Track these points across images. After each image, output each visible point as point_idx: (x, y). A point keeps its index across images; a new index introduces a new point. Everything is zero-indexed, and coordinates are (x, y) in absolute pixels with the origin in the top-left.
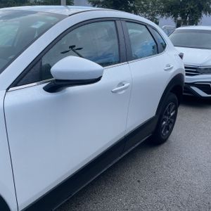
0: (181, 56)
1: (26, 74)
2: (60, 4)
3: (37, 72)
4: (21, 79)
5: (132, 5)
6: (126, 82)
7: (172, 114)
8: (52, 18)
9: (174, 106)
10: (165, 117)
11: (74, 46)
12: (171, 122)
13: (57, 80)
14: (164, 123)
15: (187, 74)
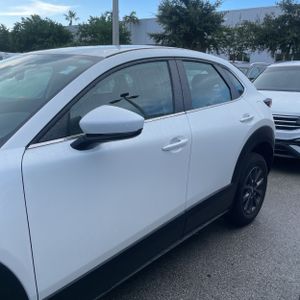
0: (268, 103)
1: (50, 128)
2: (111, 43)
3: (64, 126)
4: (45, 134)
5: (210, 37)
6: (183, 137)
7: (258, 183)
8: (85, 62)
9: (260, 172)
10: (249, 187)
11: (127, 94)
12: (258, 194)
13: (88, 135)
14: (247, 195)
15: (278, 128)
